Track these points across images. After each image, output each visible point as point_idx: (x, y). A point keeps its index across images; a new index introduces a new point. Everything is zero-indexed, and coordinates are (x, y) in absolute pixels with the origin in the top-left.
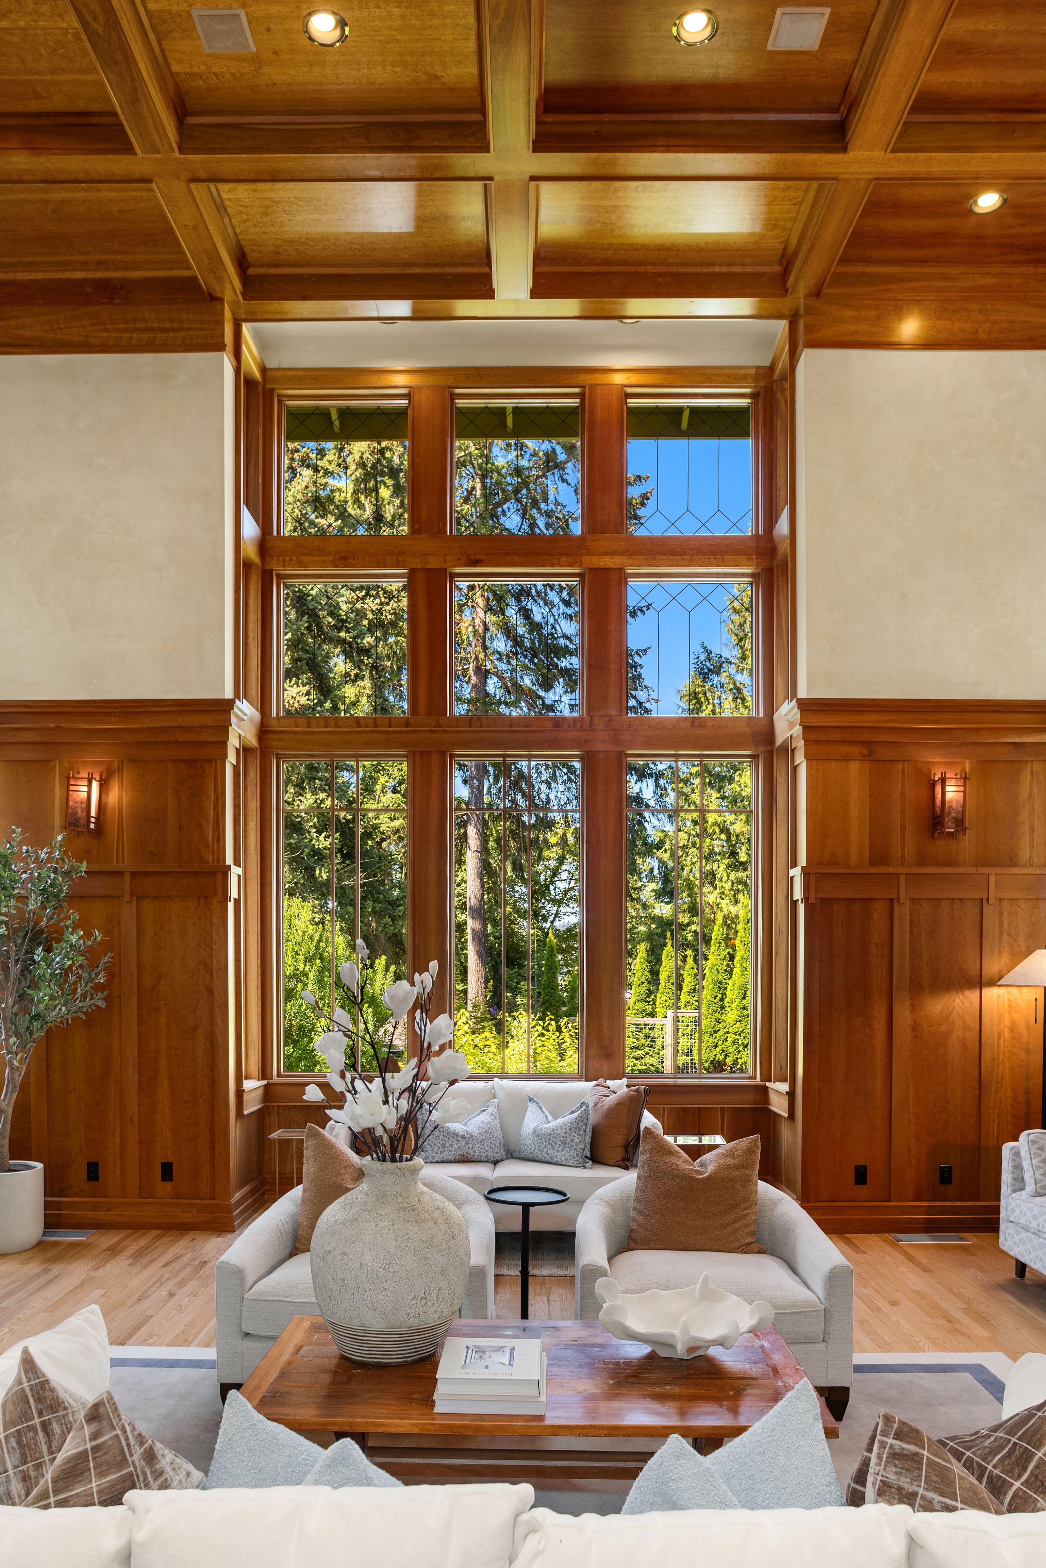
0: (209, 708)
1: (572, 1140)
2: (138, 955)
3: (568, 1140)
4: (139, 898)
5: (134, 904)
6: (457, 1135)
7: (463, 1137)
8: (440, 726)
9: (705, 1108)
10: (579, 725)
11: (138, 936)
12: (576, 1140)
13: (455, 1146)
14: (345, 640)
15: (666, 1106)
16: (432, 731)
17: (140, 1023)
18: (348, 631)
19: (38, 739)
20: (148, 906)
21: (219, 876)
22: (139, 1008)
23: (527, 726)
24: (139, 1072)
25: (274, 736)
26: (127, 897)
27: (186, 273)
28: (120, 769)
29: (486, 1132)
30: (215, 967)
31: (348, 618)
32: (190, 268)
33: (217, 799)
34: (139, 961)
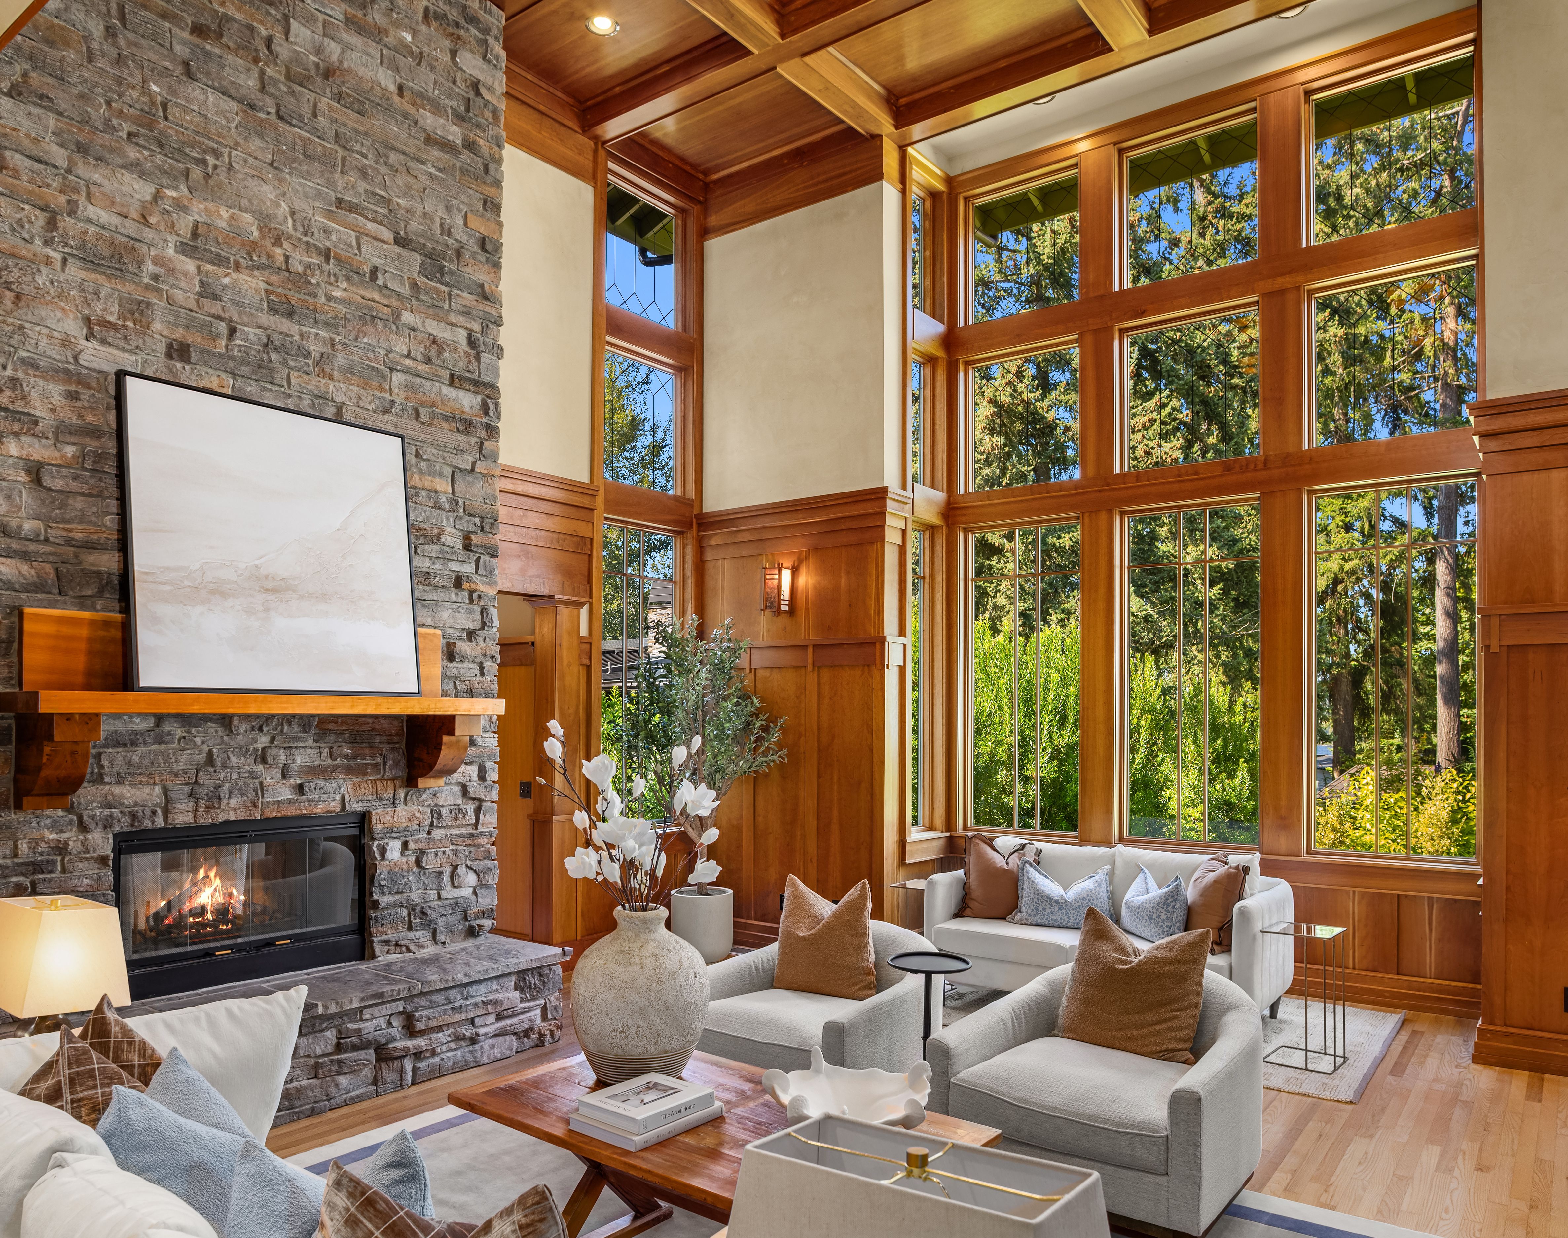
0: (869, 497)
1: (1159, 916)
2: (818, 717)
3: (1155, 916)
4: (819, 667)
5: (816, 672)
6: (1051, 899)
7: (1057, 902)
8: (1108, 485)
9: (1406, 896)
10: (1252, 466)
11: (819, 700)
12: (1163, 917)
13: (1048, 911)
14: (1237, 386)
15: (1357, 889)
16: (1100, 491)
17: (819, 777)
18: (1241, 377)
19: (751, 538)
20: (826, 674)
21: (878, 646)
22: (819, 764)
23: (1196, 473)
24: (818, 819)
25: (958, 512)
26: (810, 667)
27: (841, 127)
28: (807, 558)
29: (1084, 899)
30: (875, 728)
31: (1240, 362)
32: (842, 122)
33: (877, 577)
34: (819, 722)
